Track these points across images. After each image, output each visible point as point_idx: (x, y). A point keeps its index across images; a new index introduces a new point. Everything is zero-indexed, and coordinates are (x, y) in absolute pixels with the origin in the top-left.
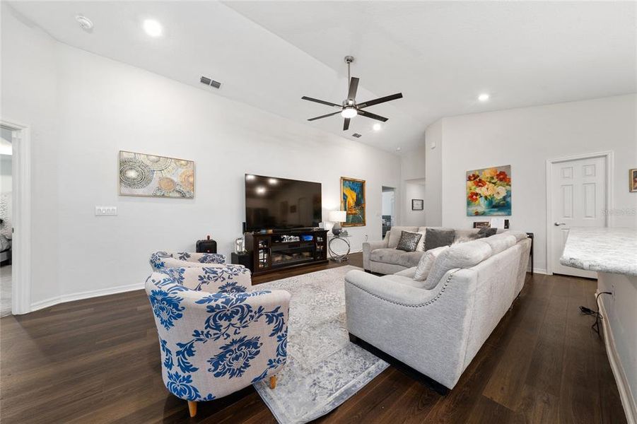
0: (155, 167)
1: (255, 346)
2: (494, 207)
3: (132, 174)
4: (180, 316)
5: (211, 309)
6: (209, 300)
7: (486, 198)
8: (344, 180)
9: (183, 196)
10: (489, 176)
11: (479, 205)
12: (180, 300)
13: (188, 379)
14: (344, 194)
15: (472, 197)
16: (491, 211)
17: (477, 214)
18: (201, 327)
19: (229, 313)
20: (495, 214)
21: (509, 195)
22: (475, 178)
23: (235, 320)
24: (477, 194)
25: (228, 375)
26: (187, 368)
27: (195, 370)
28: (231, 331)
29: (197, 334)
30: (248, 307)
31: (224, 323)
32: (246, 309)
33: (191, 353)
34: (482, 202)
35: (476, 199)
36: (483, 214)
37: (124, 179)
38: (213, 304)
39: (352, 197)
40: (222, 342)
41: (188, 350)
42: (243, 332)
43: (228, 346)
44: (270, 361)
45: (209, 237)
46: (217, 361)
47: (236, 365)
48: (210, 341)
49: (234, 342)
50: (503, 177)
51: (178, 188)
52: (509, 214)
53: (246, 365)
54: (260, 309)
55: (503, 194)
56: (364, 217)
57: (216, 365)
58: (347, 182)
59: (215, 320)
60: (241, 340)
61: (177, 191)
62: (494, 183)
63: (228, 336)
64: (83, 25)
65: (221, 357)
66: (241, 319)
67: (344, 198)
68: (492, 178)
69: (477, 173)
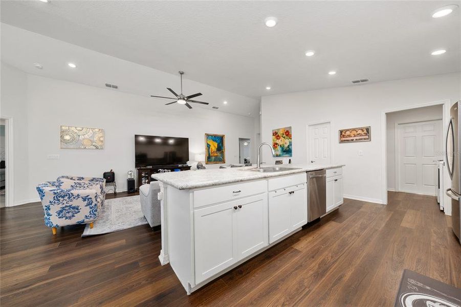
0: (80, 133)
1: (77, 209)
2: (284, 152)
3: (67, 137)
4: (44, 195)
5: (55, 193)
6: (54, 190)
7: (281, 146)
8: (208, 136)
9: (97, 148)
10: (282, 133)
11: (278, 150)
12: (43, 190)
13: (49, 219)
14: (208, 144)
15: (275, 145)
16: (283, 154)
17: (277, 156)
18: (52, 200)
19: (63, 195)
20: (285, 155)
21: (291, 144)
22: (275, 134)
23: (66, 198)
24: (277, 144)
25: (64, 218)
26: (49, 215)
27: (51, 215)
28: (65, 202)
29: (51, 202)
30: (72, 194)
31: (61, 199)
32: (71, 195)
33: (49, 209)
34: (279, 148)
35: (277, 147)
36: (279, 156)
37: (63, 140)
38: (56, 192)
39: (214, 146)
40: (61, 206)
41: (48, 208)
42: (70, 203)
43: (64, 207)
44: (86, 216)
45: (112, 170)
46: (59, 213)
47: (68, 215)
48: (56, 205)
49: (66, 206)
50: (288, 134)
51: (94, 144)
52: (291, 156)
53: (73, 216)
54: (78, 195)
55: (288, 144)
56: (223, 157)
57: (59, 214)
58: (210, 136)
59: (57, 197)
60: (69, 206)
61: (93, 146)
62: (284, 137)
63: (64, 204)
64: (38, 67)
65: (61, 211)
66: (69, 198)
67: (207, 146)
68: (283, 134)
69: (277, 131)
